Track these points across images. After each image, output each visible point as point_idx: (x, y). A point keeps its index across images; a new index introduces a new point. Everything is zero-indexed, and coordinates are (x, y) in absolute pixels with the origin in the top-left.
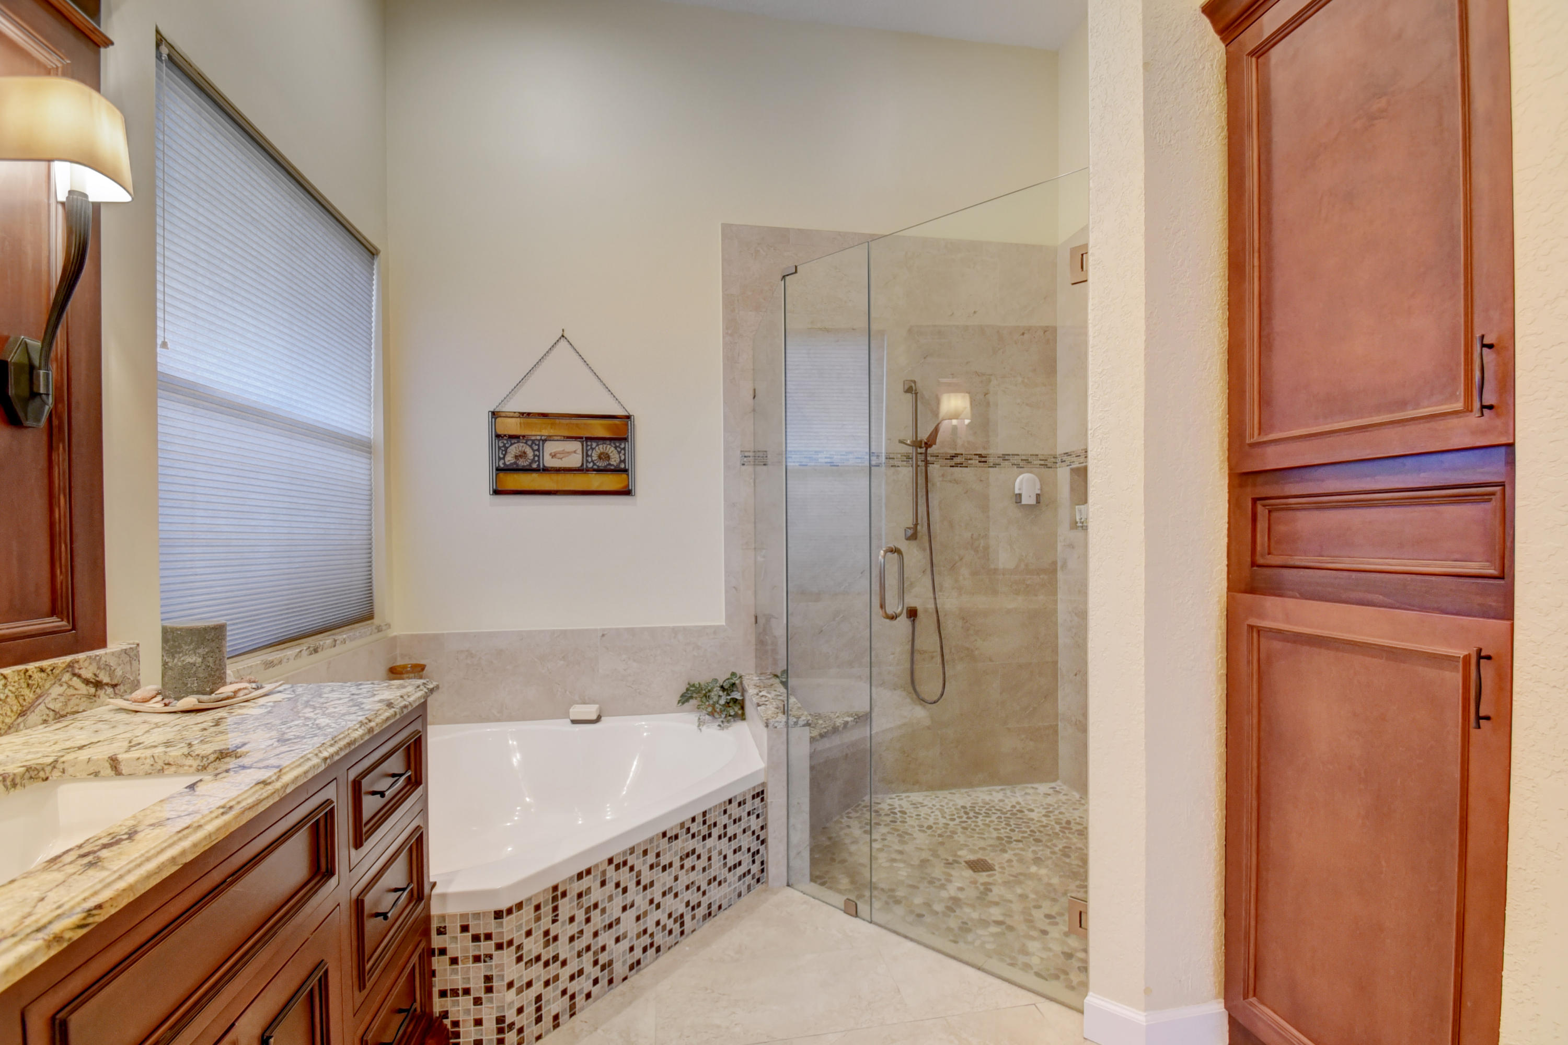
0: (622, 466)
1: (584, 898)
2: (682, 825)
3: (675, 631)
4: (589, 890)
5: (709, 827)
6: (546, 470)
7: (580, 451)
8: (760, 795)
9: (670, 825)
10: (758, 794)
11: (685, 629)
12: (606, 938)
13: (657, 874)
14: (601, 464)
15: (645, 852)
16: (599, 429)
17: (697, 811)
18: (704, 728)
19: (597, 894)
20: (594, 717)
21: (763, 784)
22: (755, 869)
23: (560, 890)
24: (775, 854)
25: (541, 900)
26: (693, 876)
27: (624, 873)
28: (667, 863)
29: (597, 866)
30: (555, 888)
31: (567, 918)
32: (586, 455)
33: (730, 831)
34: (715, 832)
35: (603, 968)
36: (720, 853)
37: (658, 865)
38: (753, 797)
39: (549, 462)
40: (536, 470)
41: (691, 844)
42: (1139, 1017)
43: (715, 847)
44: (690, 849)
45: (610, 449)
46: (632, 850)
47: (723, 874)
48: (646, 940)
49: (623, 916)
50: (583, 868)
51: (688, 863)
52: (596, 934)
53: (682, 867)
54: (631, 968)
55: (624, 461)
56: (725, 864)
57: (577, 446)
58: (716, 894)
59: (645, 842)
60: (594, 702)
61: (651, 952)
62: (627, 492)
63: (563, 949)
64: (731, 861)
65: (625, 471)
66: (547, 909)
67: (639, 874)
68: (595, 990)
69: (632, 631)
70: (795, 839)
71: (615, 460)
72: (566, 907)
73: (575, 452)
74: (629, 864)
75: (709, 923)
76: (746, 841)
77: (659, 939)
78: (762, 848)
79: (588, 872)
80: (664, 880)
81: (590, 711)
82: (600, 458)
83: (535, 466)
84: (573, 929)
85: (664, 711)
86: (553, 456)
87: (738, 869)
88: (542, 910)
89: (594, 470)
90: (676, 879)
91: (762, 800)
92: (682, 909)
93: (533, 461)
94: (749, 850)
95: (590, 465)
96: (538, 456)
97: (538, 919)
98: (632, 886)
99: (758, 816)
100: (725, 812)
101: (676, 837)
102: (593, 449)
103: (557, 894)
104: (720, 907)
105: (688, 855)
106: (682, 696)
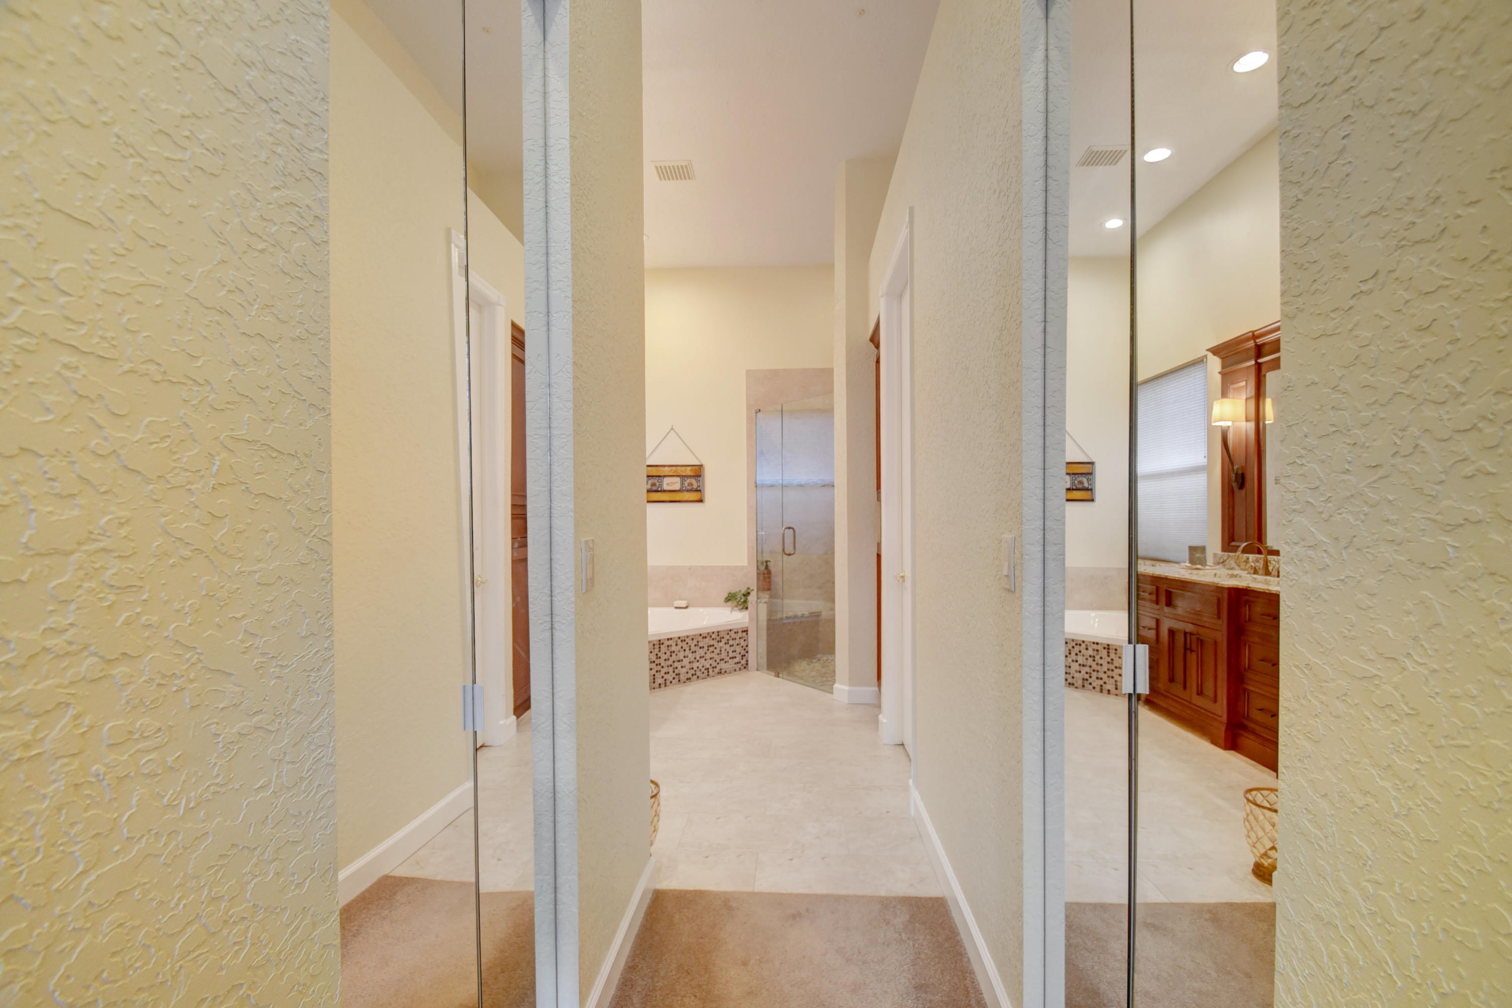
0: (699, 489)
1: (670, 648)
2: (708, 634)
3: (723, 568)
4: (671, 646)
5: (721, 638)
6: (664, 491)
7: (679, 482)
8: (746, 631)
9: (704, 632)
10: (745, 631)
11: (728, 567)
12: (676, 664)
13: (697, 649)
14: (689, 488)
15: (693, 639)
16: (688, 471)
17: (716, 630)
18: (733, 612)
19: (674, 648)
20: (684, 606)
21: (747, 627)
22: (743, 662)
23: (661, 642)
24: (752, 657)
25: (655, 643)
26: (713, 655)
27: (684, 644)
28: (702, 646)
29: (674, 638)
30: (660, 641)
31: (664, 652)
32: (682, 484)
33: (731, 642)
34: (724, 641)
35: (677, 675)
36: (726, 650)
37: (698, 645)
38: (742, 632)
39: (666, 487)
40: (661, 491)
41: (712, 642)
42: (846, 688)
43: (723, 647)
44: (712, 644)
45: (693, 481)
46: (687, 637)
47: (727, 659)
48: (693, 672)
49: (684, 659)
50: (670, 637)
51: (711, 649)
52: (674, 662)
53: (708, 650)
54: (687, 679)
55: (699, 486)
56: (728, 656)
57: (678, 480)
58: (723, 665)
59: (693, 635)
60: (685, 600)
61: (695, 677)
62: (701, 501)
63: (662, 661)
64: (731, 655)
65: (700, 491)
66: (657, 646)
67: (690, 646)
68: (674, 681)
69: (703, 568)
70: (760, 651)
71: (695, 486)
72: (663, 648)
73: (677, 482)
74: (686, 641)
75: (720, 676)
76: (738, 649)
77: (698, 673)
78: (746, 654)
79: (671, 639)
80: (701, 652)
81: (683, 603)
82: (688, 485)
83: (659, 489)
84: (666, 657)
85: (717, 606)
86: (668, 484)
87: (734, 660)
88: (656, 646)
89: (685, 490)
90: (706, 653)
91: (747, 634)
92: (708, 666)
93: (659, 487)
94: (740, 653)
95: (684, 488)
96: (661, 485)
97: (654, 649)
98: (687, 649)
99: (745, 640)
100: (728, 634)
101: (706, 637)
102: (685, 481)
103: (660, 643)
104: (726, 672)
105: (711, 646)
106: (726, 598)
